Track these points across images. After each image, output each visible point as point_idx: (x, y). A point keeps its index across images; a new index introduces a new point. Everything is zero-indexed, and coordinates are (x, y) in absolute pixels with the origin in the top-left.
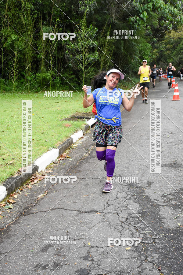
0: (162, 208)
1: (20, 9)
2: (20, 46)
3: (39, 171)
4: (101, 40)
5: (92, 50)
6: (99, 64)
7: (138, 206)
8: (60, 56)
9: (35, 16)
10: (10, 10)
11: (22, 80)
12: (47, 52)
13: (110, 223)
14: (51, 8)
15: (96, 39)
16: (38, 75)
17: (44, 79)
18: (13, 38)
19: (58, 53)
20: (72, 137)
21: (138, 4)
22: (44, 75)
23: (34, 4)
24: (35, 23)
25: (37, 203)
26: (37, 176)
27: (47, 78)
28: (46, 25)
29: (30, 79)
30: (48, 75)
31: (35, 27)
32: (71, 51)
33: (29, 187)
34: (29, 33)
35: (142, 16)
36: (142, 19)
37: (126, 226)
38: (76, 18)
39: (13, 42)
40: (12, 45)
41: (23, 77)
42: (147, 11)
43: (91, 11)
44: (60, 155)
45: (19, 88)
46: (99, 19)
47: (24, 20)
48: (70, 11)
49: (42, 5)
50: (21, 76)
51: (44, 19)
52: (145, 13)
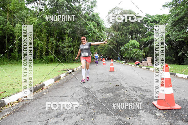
0: (97, 94)
1: (42, 32)
2: (41, 45)
3: (45, 86)
4: (74, 43)
5: (70, 47)
6: (73, 53)
7: (87, 93)
8: (57, 49)
9: (48, 34)
10: (38, 32)
11: (42, 59)
12: (52, 48)
13: (74, 99)
14: (54, 32)
15: (72, 42)
16: (48, 57)
17: (51, 58)
18: (38, 42)
19: (57, 48)
20: (60, 75)
21: (88, 30)
22: (51, 57)
23: (47, 30)
24: (47, 37)
25: (43, 95)
26: (44, 87)
27: (52, 58)
28: (52, 38)
29: (45, 58)
30: (52, 57)
31: (47, 38)
32: (62, 47)
33: (40, 91)
34: (45, 40)
35: (89, 35)
36: (90, 36)
37: (81, 99)
38: (64, 35)
39: (38, 44)
40: (38, 45)
41: (42, 58)
42: (91, 33)
43: (69, 33)
44: (55, 81)
45: (40, 63)
46: (73, 35)
47: (43, 36)
48: (61, 32)
49: (51, 31)
50: (41, 57)
51: (51, 35)
52: (91, 34)
